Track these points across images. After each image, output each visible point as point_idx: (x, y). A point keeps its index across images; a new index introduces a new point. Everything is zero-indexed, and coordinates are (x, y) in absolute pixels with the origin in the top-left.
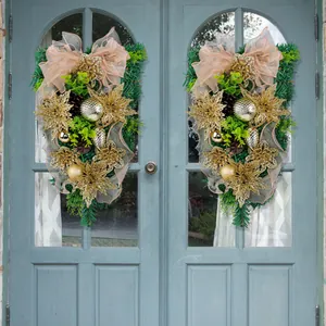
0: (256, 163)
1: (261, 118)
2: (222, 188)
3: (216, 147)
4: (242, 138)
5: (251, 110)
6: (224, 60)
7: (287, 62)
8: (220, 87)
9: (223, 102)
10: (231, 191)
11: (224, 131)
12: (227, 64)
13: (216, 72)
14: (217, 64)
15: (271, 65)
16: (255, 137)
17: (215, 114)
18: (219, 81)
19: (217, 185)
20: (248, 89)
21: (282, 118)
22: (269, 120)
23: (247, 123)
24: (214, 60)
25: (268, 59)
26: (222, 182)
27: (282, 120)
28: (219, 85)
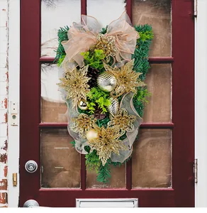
0: (116, 128)
1: (120, 89)
2: (87, 149)
3: (82, 114)
4: (105, 107)
5: (112, 82)
6: (89, 39)
7: (144, 40)
8: (86, 62)
9: (88, 75)
10: (95, 152)
11: (89, 100)
12: (91, 43)
13: (82, 50)
14: (82, 42)
15: (130, 43)
16: (116, 105)
17: (82, 85)
18: (86, 57)
19: (83, 147)
20: (110, 64)
21: (139, 89)
22: (127, 90)
23: (108, 93)
24: (81, 39)
25: (127, 38)
26: (87, 144)
27: (139, 91)
28: (85, 60)
